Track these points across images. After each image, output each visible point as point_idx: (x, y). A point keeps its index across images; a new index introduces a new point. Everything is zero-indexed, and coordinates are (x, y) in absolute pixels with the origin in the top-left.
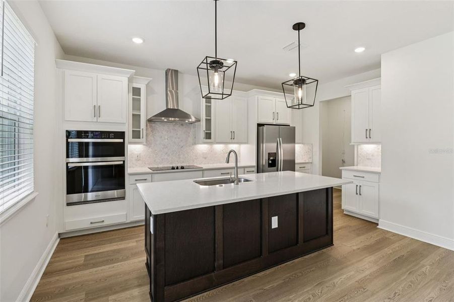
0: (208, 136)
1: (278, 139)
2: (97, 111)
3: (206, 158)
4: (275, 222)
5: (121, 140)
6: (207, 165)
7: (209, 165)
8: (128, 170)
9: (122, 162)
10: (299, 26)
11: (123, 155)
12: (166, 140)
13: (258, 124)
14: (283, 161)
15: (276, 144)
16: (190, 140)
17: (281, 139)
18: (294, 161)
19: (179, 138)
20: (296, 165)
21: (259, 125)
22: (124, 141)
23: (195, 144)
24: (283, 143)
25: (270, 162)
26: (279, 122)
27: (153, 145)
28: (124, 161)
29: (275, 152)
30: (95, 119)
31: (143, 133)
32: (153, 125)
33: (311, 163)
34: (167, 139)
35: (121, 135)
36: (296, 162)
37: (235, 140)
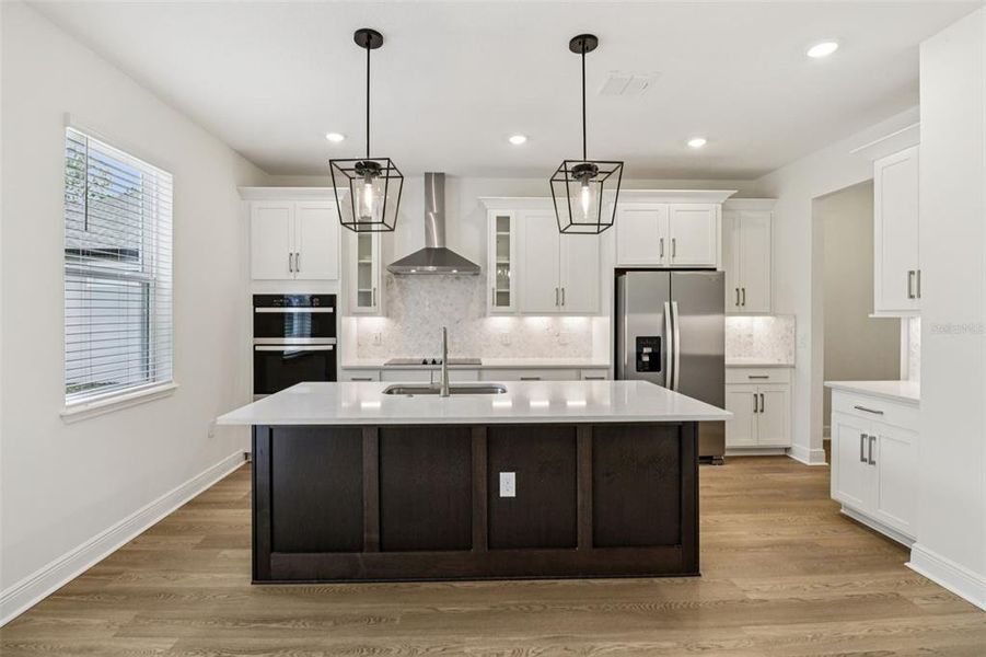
0: (503, 299)
1: (667, 304)
2: (294, 264)
3: (507, 345)
4: (508, 484)
5: (330, 310)
6: (511, 359)
7: (516, 359)
8: (343, 361)
9: (331, 348)
10: (584, 44)
11: (334, 335)
12: (427, 309)
13: (616, 270)
14: (681, 356)
15: (660, 316)
16: (475, 308)
17: (674, 304)
18: (721, 359)
19: (451, 305)
20: (727, 371)
21: (620, 272)
22: (335, 310)
23: (484, 315)
24: (680, 313)
25: (646, 359)
26: (679, 262)
27: (403, 317)
28: (335, 346)
29: (658, 333)
30: (292, 276)
31: (378, 296)
32: (404, 281)
33: (793, 367)
34: (429, 306)
35: (330, 300)
36: (728, 361)
37: (567, 308)
